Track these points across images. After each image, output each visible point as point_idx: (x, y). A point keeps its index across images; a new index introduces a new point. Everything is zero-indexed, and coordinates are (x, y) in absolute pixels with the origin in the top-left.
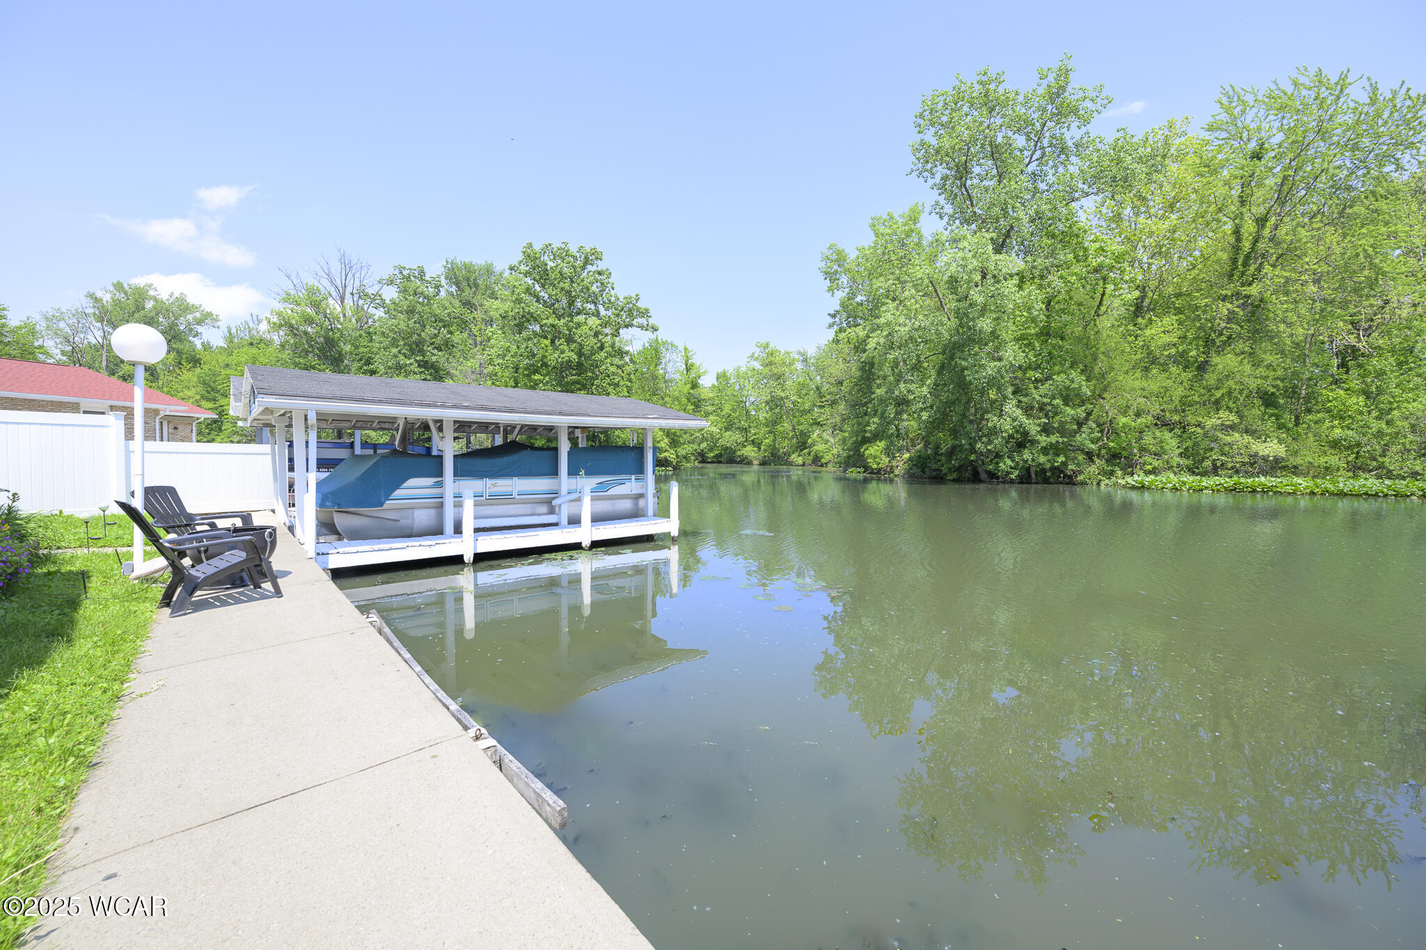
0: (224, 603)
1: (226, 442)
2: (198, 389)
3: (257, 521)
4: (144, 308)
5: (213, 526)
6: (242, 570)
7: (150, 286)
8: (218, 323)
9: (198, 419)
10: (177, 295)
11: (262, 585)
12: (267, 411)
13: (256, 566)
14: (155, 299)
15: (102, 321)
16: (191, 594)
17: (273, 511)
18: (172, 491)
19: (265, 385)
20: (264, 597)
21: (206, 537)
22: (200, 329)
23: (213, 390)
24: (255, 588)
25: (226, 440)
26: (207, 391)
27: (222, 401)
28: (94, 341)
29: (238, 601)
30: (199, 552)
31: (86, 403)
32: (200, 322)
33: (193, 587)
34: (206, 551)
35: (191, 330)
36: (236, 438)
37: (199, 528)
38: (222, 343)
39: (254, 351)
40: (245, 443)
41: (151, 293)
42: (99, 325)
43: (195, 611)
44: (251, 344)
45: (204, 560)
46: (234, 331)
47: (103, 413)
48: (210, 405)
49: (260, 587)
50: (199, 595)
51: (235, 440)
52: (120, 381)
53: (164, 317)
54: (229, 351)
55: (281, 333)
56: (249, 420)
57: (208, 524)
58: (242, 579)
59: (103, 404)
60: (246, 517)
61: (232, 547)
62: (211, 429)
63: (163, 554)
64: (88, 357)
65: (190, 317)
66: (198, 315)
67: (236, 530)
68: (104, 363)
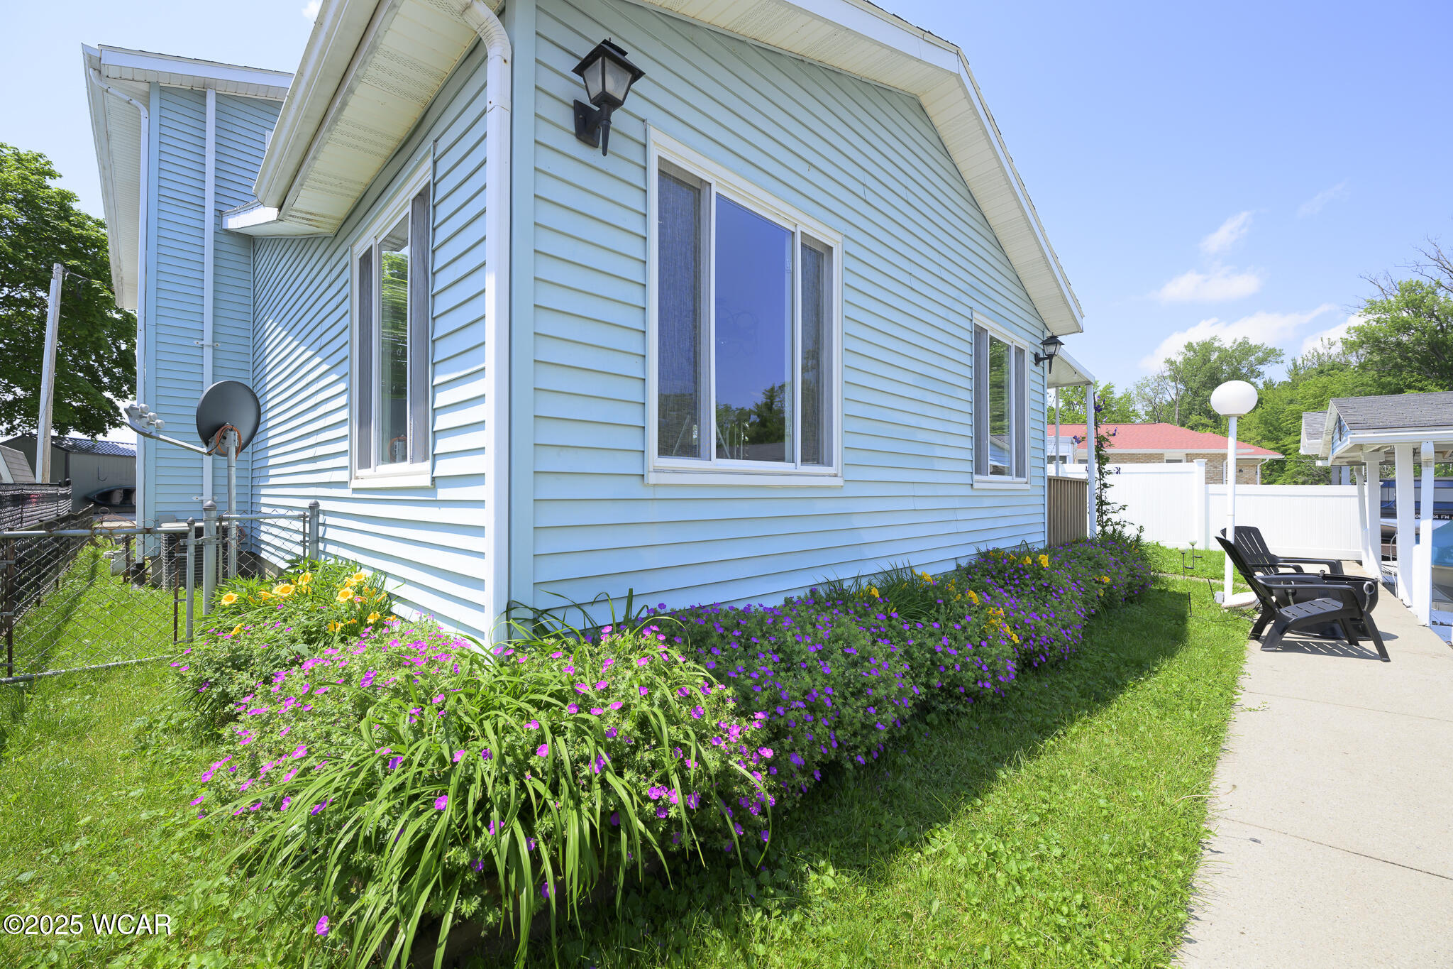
0: (1315, 651)
1: (1289, 483)
2: (1260, 430)
3: (1349, 570)
4: (1209, 360)
5: (1299, 570)
6: (1335, 621)
7: (1214, 339)
8: (1282, 358)
9: (1263, 460)
10: (1240, 340)
11: (1360, 643)
12: (1360, 447)
13: (1352, 619)
14: (1220, 349)
15: (1176, 381)
16: (1282, 633)
17: (1360, 563)
18: (1255, 531)
19: (1360, 419)
20: (1363, 655)
21: (1294, 580)
22: (1262, 368)
23: (1275, 429)
24: (1351, 643)
25: (1289, 480)
26: (1269, 431)
27: (1287, 440)
28: (1169, 399)
29: (1331, 653)
30: (1287, 594)
31: (1169, 454)
32: (1262, 361)
33: (1283, 627)
34: (1294, 594)
35: (1252, 372)
36: (1300, 478)
37: (1281, 570)
38: (1286, 378)
39: (1324, 379)
40: (1312, 484)
41: (1216, 344)
42: (1173, 384)
43: (1284, 650)
44: (1322, 372)
45: (1292, 602)
46: (1299, 362)
47: (1180, 461)
48: (1273, 445)
49: (1358, 645)
50: (1289, 636)
51: (1300, 481)
52: (1189, 431)
53: (1228, 365)
54: (1293, 385)
55: (1361, 351)
56: (1331, 459)
57: (1294, 568)
58: (1333, 630)
59: (1179, 453)
60: (1335, 565)
61: (1325, 594)
62: (1273, 470)
63: (1254, 589)
64: (1164, 413)
65: (1252, 359)
66: (1260, 354)
67: (1325, 577)
68: (1176, 417)
